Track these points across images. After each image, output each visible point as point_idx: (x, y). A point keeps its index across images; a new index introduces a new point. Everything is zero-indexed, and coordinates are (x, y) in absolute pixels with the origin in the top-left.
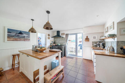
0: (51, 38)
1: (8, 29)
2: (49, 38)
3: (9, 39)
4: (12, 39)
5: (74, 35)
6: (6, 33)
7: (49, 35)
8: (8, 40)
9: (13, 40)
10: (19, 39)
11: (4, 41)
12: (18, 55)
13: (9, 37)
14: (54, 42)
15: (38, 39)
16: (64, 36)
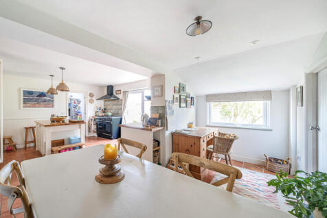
0: (95, 100)
1: (24, 91)
2: (91, 101)
3: (25, 105)
4: (28, 105)
5: (139, 92)
6: (22, 97)
7: (91, 95)
8: (24, 107)
9: (30, 107)
10: (37, 105)
11: (20, 108)
12: (33, 128)
13: (25, 101)
14: (105, 109)
15: (75, 103)
16: (120, 96)
